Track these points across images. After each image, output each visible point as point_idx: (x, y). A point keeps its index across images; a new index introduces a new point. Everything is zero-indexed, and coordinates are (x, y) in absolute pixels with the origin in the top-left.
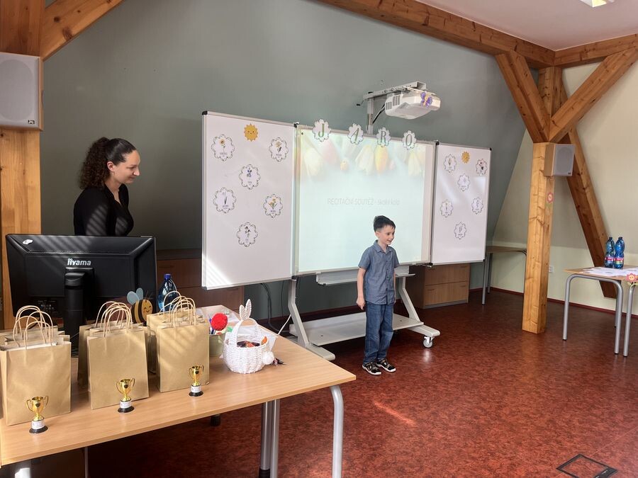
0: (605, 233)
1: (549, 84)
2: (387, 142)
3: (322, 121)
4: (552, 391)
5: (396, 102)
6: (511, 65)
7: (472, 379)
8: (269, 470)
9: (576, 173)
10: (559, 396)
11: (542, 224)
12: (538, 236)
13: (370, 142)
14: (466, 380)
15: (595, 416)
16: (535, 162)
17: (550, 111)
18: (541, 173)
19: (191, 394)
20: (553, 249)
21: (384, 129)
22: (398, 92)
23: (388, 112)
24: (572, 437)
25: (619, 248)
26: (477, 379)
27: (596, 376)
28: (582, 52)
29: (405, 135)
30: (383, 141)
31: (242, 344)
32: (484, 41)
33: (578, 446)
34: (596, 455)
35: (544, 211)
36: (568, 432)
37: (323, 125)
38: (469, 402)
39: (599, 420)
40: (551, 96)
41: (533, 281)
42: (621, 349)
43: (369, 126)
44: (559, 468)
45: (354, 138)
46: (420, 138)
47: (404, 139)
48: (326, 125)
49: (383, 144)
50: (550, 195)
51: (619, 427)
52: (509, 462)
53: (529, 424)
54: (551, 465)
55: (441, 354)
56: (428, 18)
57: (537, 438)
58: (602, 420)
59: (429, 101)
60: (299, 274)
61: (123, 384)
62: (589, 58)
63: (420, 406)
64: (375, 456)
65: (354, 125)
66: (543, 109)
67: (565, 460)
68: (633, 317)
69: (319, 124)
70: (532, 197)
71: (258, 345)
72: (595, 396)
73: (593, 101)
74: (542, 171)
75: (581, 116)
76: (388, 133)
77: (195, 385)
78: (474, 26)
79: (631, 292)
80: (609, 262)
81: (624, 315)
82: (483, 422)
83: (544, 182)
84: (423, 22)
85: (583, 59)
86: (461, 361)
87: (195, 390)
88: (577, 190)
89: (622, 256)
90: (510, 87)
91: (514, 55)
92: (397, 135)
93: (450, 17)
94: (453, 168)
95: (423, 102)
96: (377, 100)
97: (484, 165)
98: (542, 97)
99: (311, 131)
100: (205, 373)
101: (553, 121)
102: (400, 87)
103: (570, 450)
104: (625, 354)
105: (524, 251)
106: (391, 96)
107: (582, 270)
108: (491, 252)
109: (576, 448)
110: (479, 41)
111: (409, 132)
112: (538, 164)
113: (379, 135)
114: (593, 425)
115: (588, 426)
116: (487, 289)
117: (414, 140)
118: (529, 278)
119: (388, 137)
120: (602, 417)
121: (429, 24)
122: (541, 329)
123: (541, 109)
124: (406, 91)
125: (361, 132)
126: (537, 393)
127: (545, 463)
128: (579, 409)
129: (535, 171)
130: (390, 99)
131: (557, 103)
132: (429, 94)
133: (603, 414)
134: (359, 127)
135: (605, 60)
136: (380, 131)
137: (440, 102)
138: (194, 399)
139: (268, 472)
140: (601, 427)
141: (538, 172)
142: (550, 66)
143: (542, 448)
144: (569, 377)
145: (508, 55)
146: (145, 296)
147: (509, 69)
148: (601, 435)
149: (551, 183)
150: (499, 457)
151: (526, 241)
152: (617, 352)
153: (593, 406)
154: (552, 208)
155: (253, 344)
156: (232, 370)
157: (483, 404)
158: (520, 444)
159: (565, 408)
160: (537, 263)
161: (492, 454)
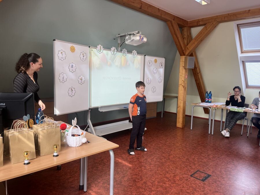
0: (205, 90)
1: (186, 34)
2: (126, 54)
3: (100, 45)
4: (187, 148)
5: (130, 38)
6: (172, 26)
7: (159, 146)
8: (83, 185)
9: (195, 67)
10: (190, 150)
11: (184, 87)
12: (182, 91)
13: (119, 54)
14: (157, 146)
15: (203, 156)
16: (181, 63)
17: (186, 44)
18: (183, 68)
19: (54, 156)
20: (187, 96)
21: (125, 49)
22: (130, 35)
23: (126, 42)
24: (195, 164)
25: (210, 95)
26: (161, 146)
27: (203, 142)
28: (198, 22)
29: (133, 52)
30: (124, 54)
31: (73, 135)
32: (162, 16)
33: (197, 167)
34: (204, 170)
35: (184, 82)
36: (194, 163)
37: (101, 47)
38: (158, 154)
39: (204, 158)
40: (186, 38)
41: (180, 108)
42: (211, 132)
43: (119, 48)
44: (191, 176)
45: (113, 52)
46: (138, 53)
47: (133, 53)
48: (102, 47)
49: (124, 55)
50: (186, 76)
51: (211, 160)
52: (174, 175)
53: (180, 160)
54: (188, 175)
55: (147, 137)
56: (142, 5)
57: (183, 165)
58: (205, 158)
59: (142, 39)
60: (91, 108)
61: (26, 153)
62: (200, 24)
63: (140, 157)
64: (124, 176)
65: (113, 47)
66: (184, 43)
67: (193, 173)
68: (215, 120)
69: (99, 47)
70: (180, 76)
71: (80, 135)
72: (202, 149)
73: (201, 41)
74: (183, 66)
75: (197, 46)
76: (126, 51)
77: (55, 152)
78: (159, 10)
79: (214, 111)
80: (206, 101)
81: (212, 120)
82: (163, 161)
83: (184, 70)
84: (140, 7)
85: (198, 24)
86: (155, 139)
87: (55, 154)
88: (196, 74)
89: (211, 98)
90: (172, 34)
91: (173, 22)
92: (130, 52)
93: (150, 6)
94: (151, 65)
95: (140, 39)
96: (122, 37)
97: (162, 64)
98: (183, 38)
99: (95, 49)
100: (59, 147)
101: (187, 48)
102: (131, 33)
103: (195, 169)
104: (212, 134)
105: (177, 97)
106: (128, 36)
107: (197, 104)
108: (165, 97)
109: (196, 168)
110: (160, 16)
111: (134, 51)
112: (182, 64)
113: (123, 52)
114: (202, 160)
115: (200, 160)
116: (163, 112)
117: (136, 54)
118: (179, 107)
119: (126, 52)
120: (205, 157)
121: (142, 8)
122: (183, 126)
123: (183, 43)
124: (134, 34)
125: (116, 50)
126: (182, 149)
127: (186, 174)
128: (197, 154)
129: (181, 67)
130: (127, 38)
131: (189, 41)
132: (142, 36)
133: (205, 156)
134: (115, 48)
135: (206, 25)
136: (123, 50)
137: (146, 39)
138: (55, 158)
139: (83, 186)
140: (205, 160)
141: (182, 67)
142: (186, 27)
143: (185, 169)
144: (193, 143)
145: (171, 22)
146: (30, 118)
147: (171, 27)
148: (205, 163)
149: (186, 71)
150: (170, 173)
151: (177, 93)
152: (209, 133)
153: (202, 153)
154: (187, 81)
155: (78, 135)
156: (69, 146)
157: (163, 155)
158: (177, 168)
159: (192, 154)
160: (182, 101)
161: (167, 172)
